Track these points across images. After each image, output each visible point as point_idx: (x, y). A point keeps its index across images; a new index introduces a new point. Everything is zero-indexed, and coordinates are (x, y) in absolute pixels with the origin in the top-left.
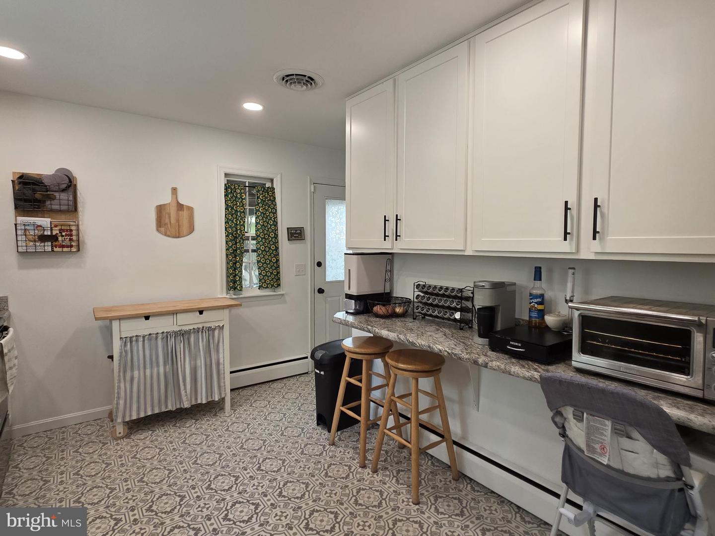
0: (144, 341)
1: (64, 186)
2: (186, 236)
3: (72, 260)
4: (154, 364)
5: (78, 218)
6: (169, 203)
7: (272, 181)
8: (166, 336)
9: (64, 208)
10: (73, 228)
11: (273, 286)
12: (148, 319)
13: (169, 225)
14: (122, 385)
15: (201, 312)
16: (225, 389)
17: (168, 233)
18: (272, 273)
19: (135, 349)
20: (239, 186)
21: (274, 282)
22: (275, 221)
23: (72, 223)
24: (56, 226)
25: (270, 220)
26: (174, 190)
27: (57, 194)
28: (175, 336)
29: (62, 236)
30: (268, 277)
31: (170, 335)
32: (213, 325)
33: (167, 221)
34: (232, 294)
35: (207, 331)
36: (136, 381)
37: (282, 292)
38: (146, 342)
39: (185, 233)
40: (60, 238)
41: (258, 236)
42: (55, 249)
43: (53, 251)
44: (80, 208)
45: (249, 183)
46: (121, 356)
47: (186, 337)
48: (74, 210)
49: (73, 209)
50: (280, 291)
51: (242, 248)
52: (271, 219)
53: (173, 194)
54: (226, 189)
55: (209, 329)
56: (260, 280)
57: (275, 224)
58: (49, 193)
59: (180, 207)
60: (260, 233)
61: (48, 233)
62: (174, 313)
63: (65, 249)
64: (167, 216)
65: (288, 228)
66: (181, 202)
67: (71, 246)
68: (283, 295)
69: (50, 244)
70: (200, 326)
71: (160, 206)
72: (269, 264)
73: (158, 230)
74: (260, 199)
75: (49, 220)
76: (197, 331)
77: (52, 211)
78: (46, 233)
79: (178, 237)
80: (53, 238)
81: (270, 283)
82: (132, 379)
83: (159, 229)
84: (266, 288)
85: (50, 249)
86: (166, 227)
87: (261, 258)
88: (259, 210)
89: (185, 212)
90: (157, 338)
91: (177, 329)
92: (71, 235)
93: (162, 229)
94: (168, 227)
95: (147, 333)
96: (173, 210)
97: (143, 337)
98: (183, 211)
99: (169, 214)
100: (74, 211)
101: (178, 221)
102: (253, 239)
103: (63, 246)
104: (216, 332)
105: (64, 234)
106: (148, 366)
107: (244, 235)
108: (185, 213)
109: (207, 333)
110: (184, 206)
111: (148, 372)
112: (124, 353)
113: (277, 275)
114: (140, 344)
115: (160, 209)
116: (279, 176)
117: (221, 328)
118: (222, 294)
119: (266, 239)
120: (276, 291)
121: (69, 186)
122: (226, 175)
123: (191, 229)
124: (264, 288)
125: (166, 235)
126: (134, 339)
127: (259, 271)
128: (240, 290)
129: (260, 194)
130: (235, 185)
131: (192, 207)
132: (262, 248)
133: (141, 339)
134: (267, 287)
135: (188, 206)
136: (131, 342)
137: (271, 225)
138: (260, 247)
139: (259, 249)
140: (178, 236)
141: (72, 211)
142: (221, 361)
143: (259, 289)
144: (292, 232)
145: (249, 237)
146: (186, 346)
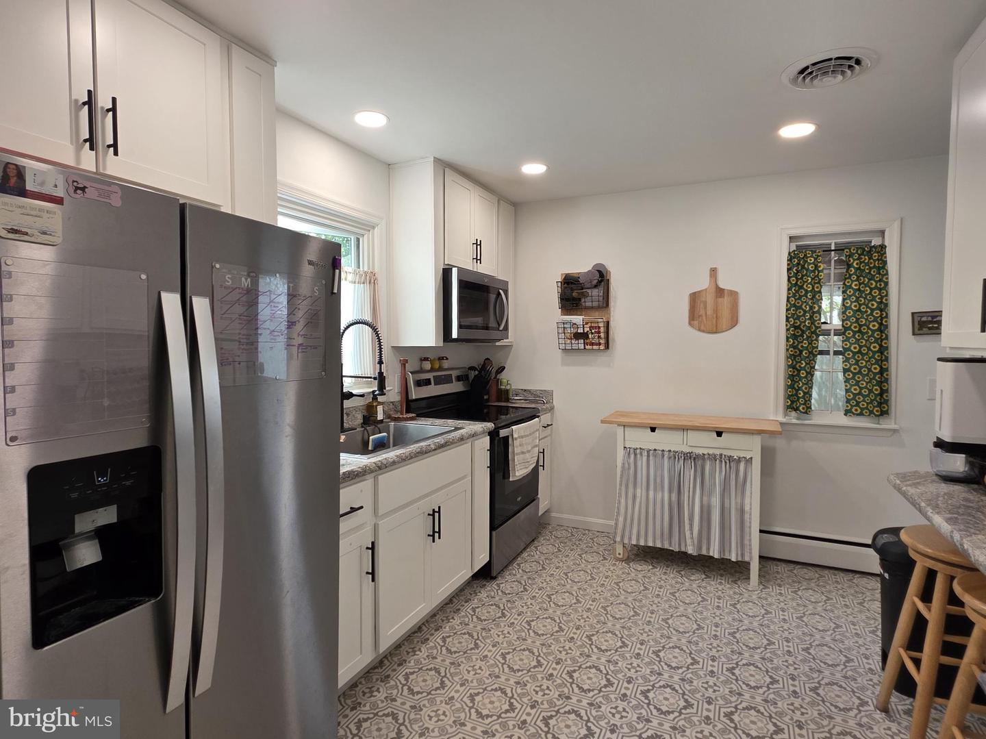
0: (648, 456)
1: (595, 282)
2: (726, 331)
3: (603, 358)
4: (659, 487)
5: (610, 314)
6: (706, 289)
7: (882, 233)
8: (674, 455)
9: (595, 304)
10: (601, 325)
11: (871, 412)
12: (654, 431)
13: (704, 318)
14: (623, 501)
15: (719, 434)
16: (751, 549)
17: (702, 328)
18: (870, 391)
19: (639, 463)
20: (813, 252)
21: (874, 407)
22: (881, 302)
23: (600, 320)
24: (587, 323)
25: (871, 300)
26: (713, 272)
27: (589, 291)
28: (684, 459)
29: (592, 333)
30: (864, 396)
31: (678, 455)
32: (735, 455)
33: (702, 312)
34: (793, 418)
35: (728, 461)
36: (638, 500)
37: (893, 426)
38: (651, 458)
39: (724, 327)
40: (590, 336)
41: (846, 329)
42: (587, 347)
43: (585, 348)
44: (612, 303)
45: (836, 244)
46: (623, 467)
47: (699, 463)
48: (605, 305)
49: (605, 303)
50: (887, 424)
51: (814, 348)
52: (874, 299)
53: (711, 276)
54: (790, 260)
55: (730, 458)
56: (848, 401)
57: (883, 307)
58: (584, 290)
59: (720, 292)
60: (852, 323)
61: (581, 331)
62: (684, 429)
63: (595, 347)
64: (702, 305)
65: (913, 314)
66: (721, 286)
67: (600, 344)
68: (895, 431)
69: (582, 340)
70: (718, 452)
71: (694, 294)
72: (867, 375)
73: (690, 324)
74: (854, 267)
75: (581, 318)
76: (713, 458)
77: (587, 308)
78: (579, 331)
79: (716, 333)
80: (584, 336)
81: (867, 408)
82: (634, 497)
83: (692, 322)
84: (857, 415)
85: (582, 346)
86: (700, 319)
87: (851, 365)
88: (850, 287)
89: (726, 298)
90: (663, 456)
91: (687, 450)
92: (599, 332)
93: (696, 323)
94: (702, 319)
95: (652, 448)
96: (710, 299)
97: (648, 451)
98: (724, 297)
99: (705, 303)
100: (605, 307)
101: (716, 311)
102: (837, 333)
103: (592, 344)
104: (742, 466)
105: (593, 331)
106: (652, 487)
107: (820, 327)
108: (726, 301)
109: (728, 463)
110: (726, 292)
111: (651, 493)
112: (626, 465)
113: (881, 395)
114: (645, 458)
115: (694, 298)
116: (896, 225)
117: (749, 461)
118: (776, 414)
119: (863, 334)
120: (881, 422)
121: (600, 282)
122: (792, 239)
123: (734, 322)
124: (854, 414)
125: (699, 330)
126: (638, 451)
127: (846, 386)
128: (806, 413)
129: (854, 260)
130: (805, 252)
131: (736, 292)
132: (853, 348)
133: (645, 453)
134: (861, 414)
135: (731, 291)
136: (635, 455)
137: (872, 310)
138: (850, 346)
139: (849, 349)
140: (715, 330)
141: (602, 308)
142: (747, 508)
143: (845, 415)
144: (924, 319)
145: (830, 330)
146: (699, 474)
